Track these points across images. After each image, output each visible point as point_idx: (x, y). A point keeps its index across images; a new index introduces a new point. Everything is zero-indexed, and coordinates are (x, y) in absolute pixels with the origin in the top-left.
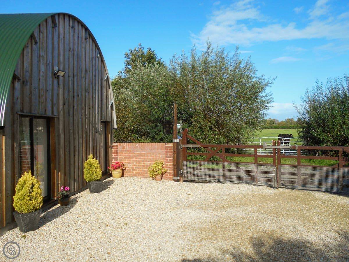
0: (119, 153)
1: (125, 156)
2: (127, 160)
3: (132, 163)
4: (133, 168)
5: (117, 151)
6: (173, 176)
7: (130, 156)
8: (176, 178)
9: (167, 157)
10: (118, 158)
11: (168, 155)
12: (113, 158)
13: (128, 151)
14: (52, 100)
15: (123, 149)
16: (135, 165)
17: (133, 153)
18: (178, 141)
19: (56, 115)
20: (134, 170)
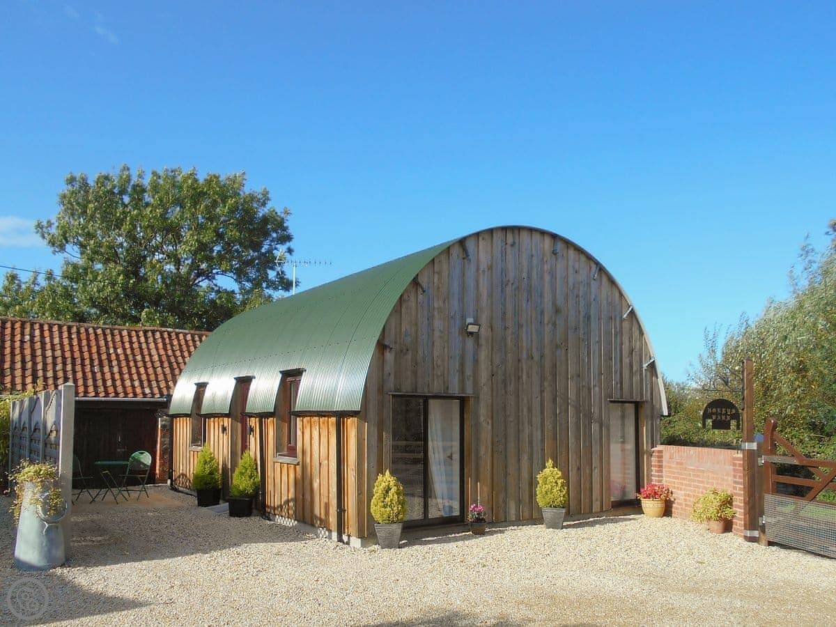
0: (665, 466)
1: (674, 473)
2: (678, 483)
3: (684, 490)
4: (685, 500)
5: (661, 461)
6: (743, 528)
7: (681, 474)
8: (748, 534)
9: (735, 482)
10: (662, 477)
11: (738, 477)
12: (655, 476)
13: (677, 463)
14: (462, 371)
15: (670, 458)
16: (689, 495)
17: (685, 469)
18: (754, 446)
19: (472, 393)
20: (686, 505)
